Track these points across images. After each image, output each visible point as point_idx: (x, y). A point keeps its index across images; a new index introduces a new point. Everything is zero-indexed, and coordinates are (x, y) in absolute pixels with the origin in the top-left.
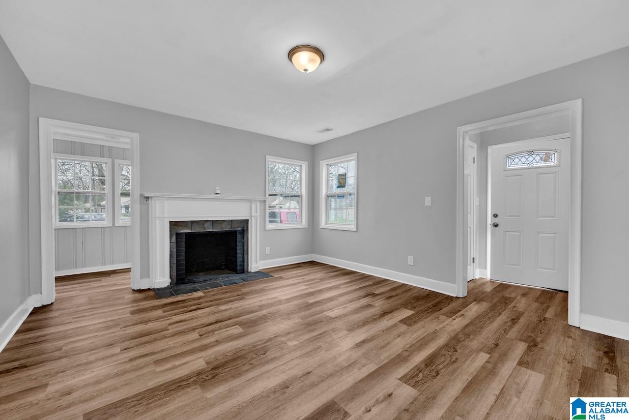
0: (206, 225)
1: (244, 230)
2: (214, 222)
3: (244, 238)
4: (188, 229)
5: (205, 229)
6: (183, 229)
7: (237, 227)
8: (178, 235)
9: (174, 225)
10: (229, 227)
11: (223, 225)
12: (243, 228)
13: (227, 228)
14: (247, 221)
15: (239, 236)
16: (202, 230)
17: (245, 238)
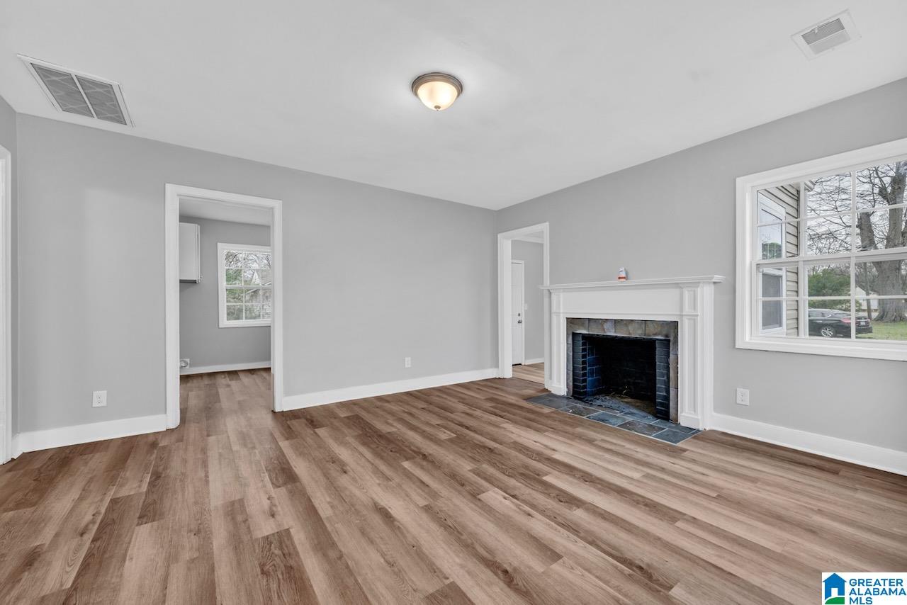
0: (606, 326)
1: (669, 341)
2: (617, 322)
3: (668, 355)
4: (585, 329)
5: (605, 332)
6: (579, 329)
7: (655, 334)
8: (574, 335)
9: (571, 322)
10: (640, 332)
11: (631, 328)
12: (667, 336)
13: (636, 333)
14: (675, 324)
15: (659, 351)
16: (601, 333)
17: (672, 357)
